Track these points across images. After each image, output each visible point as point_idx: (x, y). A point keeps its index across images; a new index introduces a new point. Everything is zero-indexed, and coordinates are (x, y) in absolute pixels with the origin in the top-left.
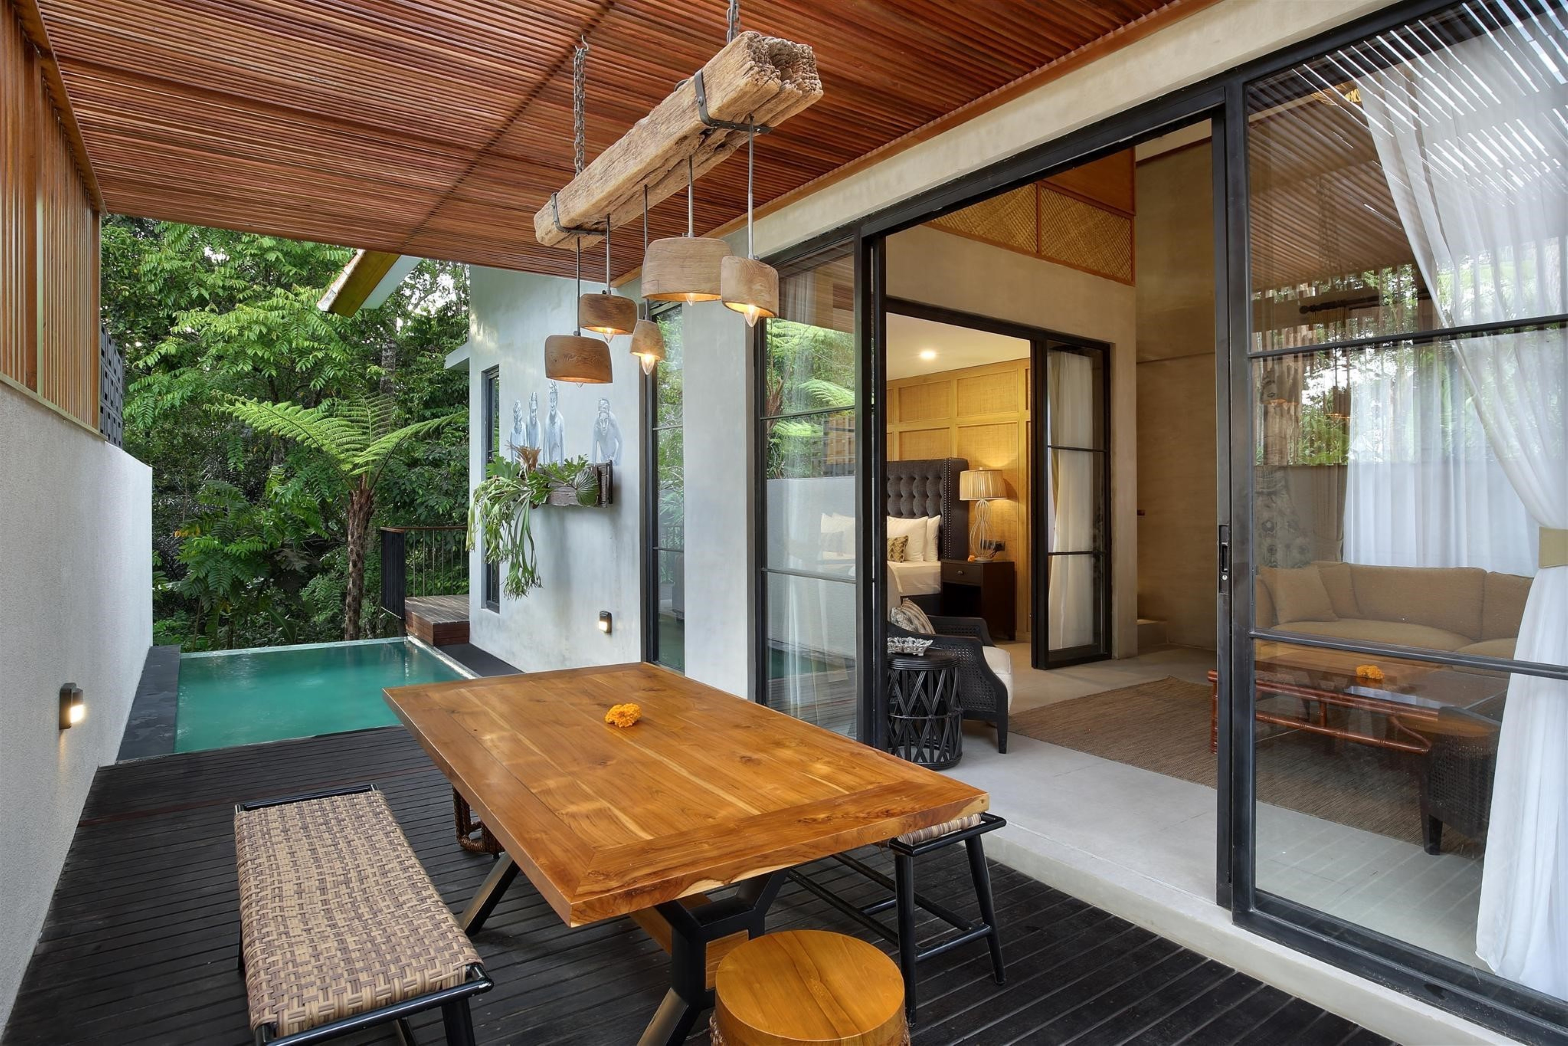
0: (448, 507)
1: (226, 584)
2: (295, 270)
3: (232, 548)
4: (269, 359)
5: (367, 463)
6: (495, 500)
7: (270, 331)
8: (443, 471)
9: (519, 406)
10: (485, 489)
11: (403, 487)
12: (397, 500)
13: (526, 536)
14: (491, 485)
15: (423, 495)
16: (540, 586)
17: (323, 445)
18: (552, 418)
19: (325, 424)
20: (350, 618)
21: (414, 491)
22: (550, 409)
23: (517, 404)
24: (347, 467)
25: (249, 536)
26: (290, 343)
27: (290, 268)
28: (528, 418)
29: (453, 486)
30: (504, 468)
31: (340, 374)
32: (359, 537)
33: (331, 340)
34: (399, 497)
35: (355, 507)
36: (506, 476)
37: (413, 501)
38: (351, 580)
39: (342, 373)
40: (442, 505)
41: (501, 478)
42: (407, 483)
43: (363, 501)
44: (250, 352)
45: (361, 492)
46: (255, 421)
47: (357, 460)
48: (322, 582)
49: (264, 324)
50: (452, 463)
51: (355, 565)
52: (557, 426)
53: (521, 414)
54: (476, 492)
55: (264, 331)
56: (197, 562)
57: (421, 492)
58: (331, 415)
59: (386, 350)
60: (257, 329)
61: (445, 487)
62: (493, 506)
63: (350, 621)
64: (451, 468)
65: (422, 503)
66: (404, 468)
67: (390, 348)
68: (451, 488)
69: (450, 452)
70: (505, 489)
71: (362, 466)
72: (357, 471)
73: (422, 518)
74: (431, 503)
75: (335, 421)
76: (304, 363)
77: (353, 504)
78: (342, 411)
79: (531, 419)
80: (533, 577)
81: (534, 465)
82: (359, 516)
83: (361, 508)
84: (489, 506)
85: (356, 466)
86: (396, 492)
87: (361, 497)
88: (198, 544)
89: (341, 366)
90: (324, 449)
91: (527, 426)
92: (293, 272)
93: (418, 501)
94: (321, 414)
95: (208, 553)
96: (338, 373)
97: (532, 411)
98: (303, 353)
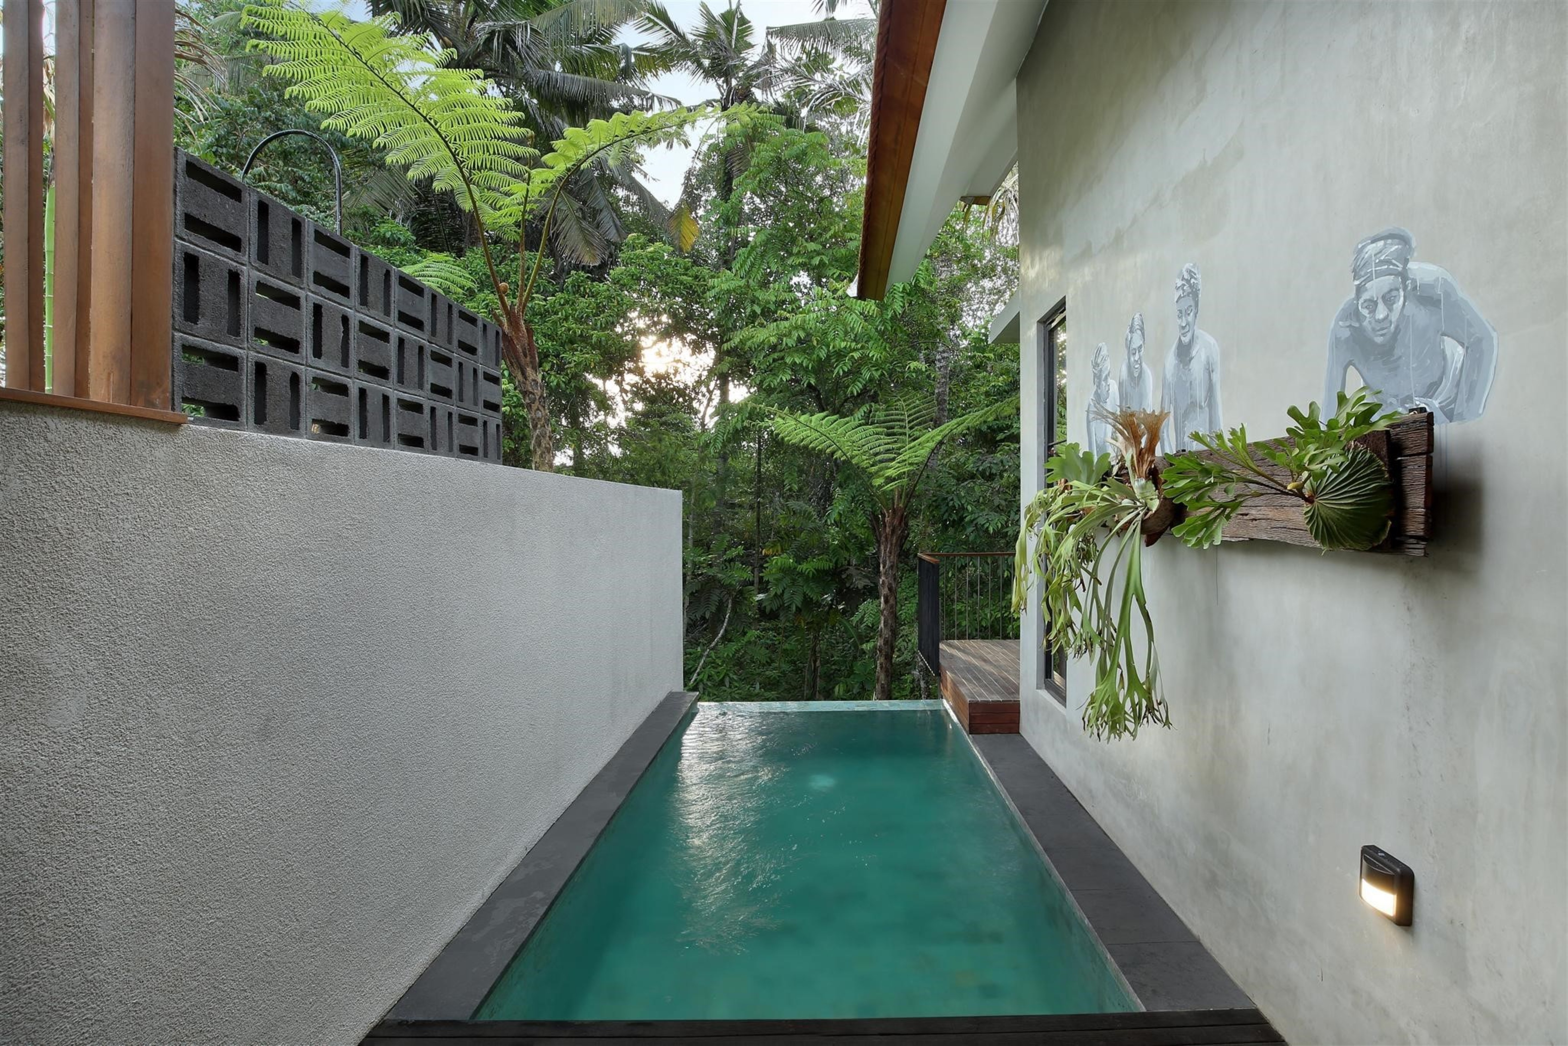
0: (1000, 525)
1: (798, 600)
2: (839, 272)
3: (804, 567)
4: (807, 367)
5: (900, 476)
6: (1062, 525)
7: (808, 335)
8: (996, 485)
9: (1104, 352)
10: (1044, 504)
11: (951, 503)
12: (945, 517)
13: (1134, 607)
14: (1054, 499)
15: (972, 513)
16: (1167, 723)
17: (852, 457)
18: (1184, 352)
19: (861, 433)
20: (881, 664)
21: (963, 508)
22: (1177, 333)
23: (1099, 350)
24: (878, 482)
25: (819, 555)
26: (828, 346)
27: (835, 270)
28: (1124, 369)
29: (1006, 500)
30: (1079, 464)
31: (877, 375)
32: (892, 567)
33: (870, 338)
34: (947, 514)
35: (888, 530)
36: (1084, 477)
37: (962, 519)
38: (882, 618)
39: (879, 372)
40: (993, 522)
41: (1075, 483)
42: (955, 499)
43: (896, 522)
44: (788, 360)
45: (894, 511)
46: (789, 434)
47: (890, 473)
48: (870, 607)
49: (804, 329)
50: (1005, 475)
51: (886, 601)
52: (1197, 367)
53: (1107, 366)
54: (1029, 510)
55: (802, 335)
56: (776, 580)
57: (969, 508)
58: (867, 424)
59: (939, 360)
60: (795, 335)
61: (997, 501)
62: (1059, 539)
63: (881, 668)
64: (1004, 480)
65: (972, 521)
66: (954, 482)
67: (943, 358)
68: (1004, 503)
69: (1002, 462)
70: (1086, 504)
71: (894, 480)
72: (888, 487)
73: (971, 538)
74: (981, 521)
75: (871, 429)
76: (841, 368)
77: (885, 526)
78: (879, 417)
79: (1129, 367)
80: (1149, 700)
81: (1151, 449)
82: (891, 541)
83: (893, 531)
84: (1052, 539)
85: (890, 480)
86: (944, 508)
87: (893, 518)
88: (776, 563)
89: (877, 365)
90: (854, 461)
91: (1121, 385)
92: (837, 274)
93: (967, 519)
94: (857, 422)
95: (786, 571)
96: (874, 373)
97: (1131, 352)
98: (840, 355)
